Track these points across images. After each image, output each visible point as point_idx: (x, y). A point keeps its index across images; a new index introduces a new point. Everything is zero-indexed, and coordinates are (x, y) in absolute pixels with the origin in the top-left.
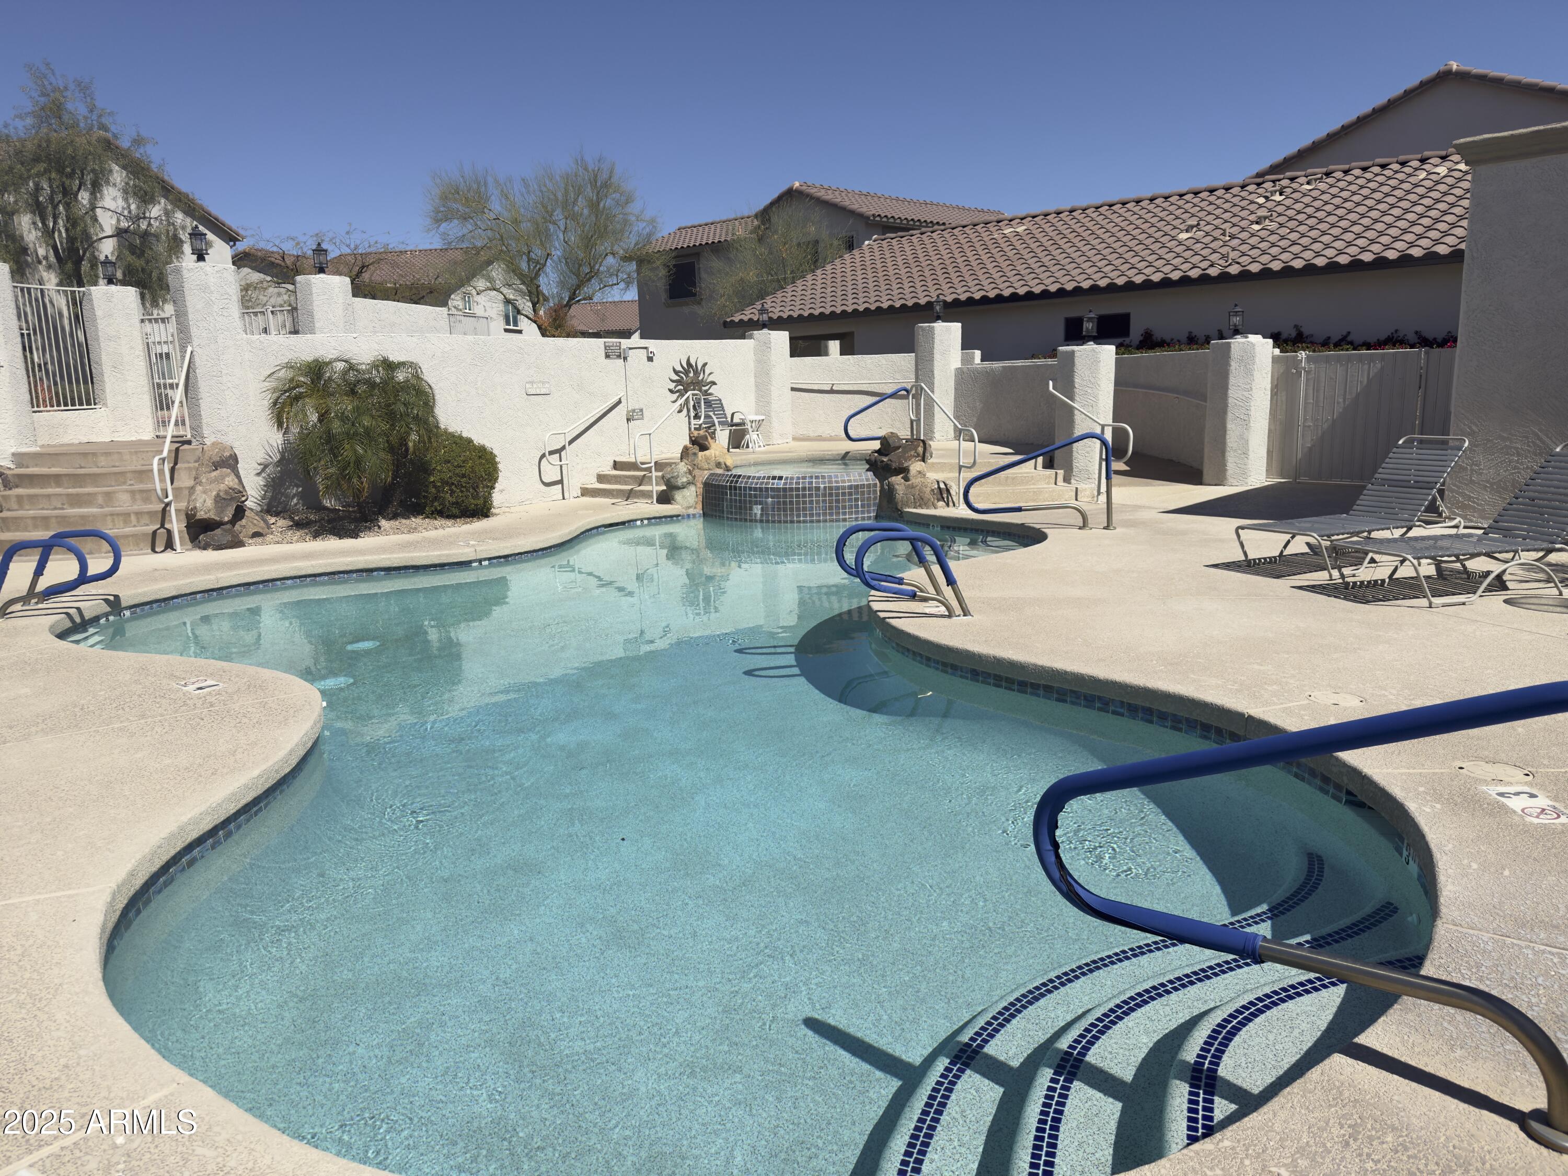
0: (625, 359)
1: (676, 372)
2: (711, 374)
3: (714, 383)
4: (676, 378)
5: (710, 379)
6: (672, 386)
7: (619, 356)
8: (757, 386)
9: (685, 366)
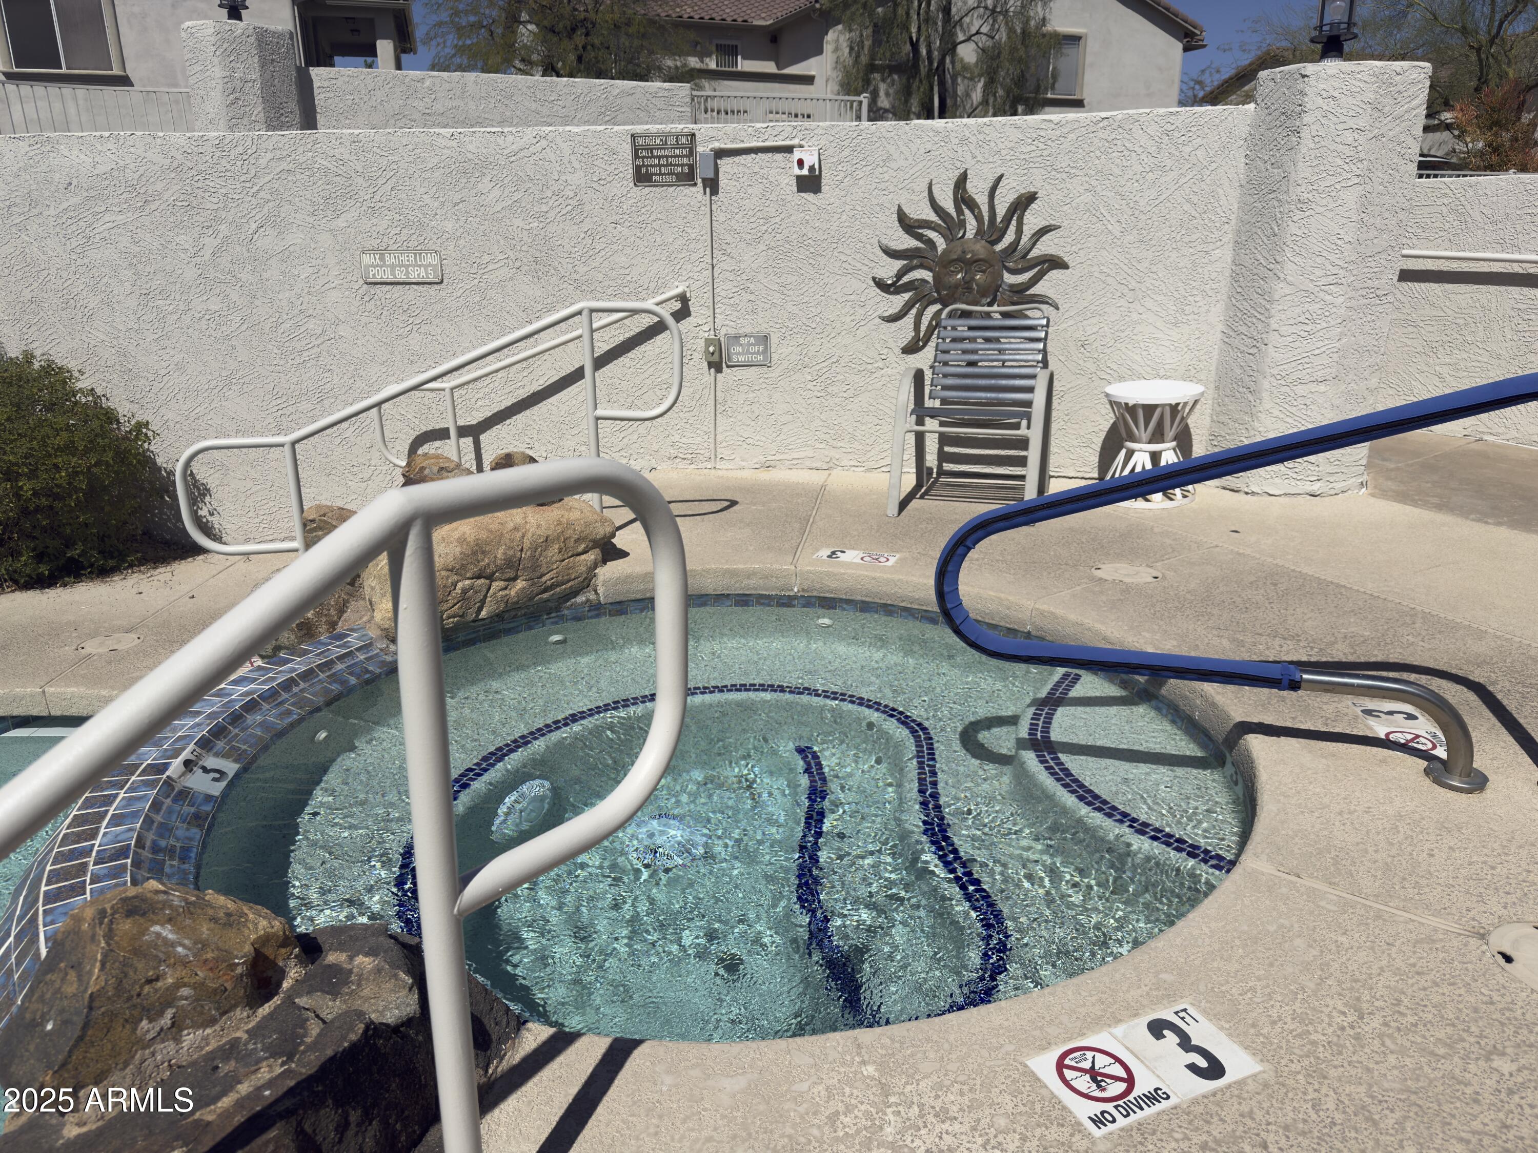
0: (712, 185)
1: (908, 225)
2: (1045, 231)
3: (1055, 263)
4: (908, 242)
5: (1044, 247)
6: (889, 269)
7: (688, 178)
8: (1235, 277)
9: (949, 206)
